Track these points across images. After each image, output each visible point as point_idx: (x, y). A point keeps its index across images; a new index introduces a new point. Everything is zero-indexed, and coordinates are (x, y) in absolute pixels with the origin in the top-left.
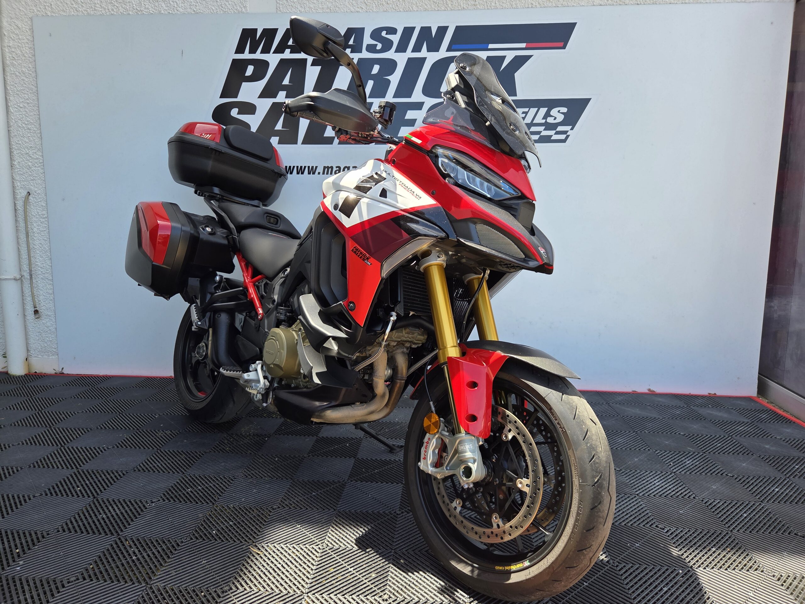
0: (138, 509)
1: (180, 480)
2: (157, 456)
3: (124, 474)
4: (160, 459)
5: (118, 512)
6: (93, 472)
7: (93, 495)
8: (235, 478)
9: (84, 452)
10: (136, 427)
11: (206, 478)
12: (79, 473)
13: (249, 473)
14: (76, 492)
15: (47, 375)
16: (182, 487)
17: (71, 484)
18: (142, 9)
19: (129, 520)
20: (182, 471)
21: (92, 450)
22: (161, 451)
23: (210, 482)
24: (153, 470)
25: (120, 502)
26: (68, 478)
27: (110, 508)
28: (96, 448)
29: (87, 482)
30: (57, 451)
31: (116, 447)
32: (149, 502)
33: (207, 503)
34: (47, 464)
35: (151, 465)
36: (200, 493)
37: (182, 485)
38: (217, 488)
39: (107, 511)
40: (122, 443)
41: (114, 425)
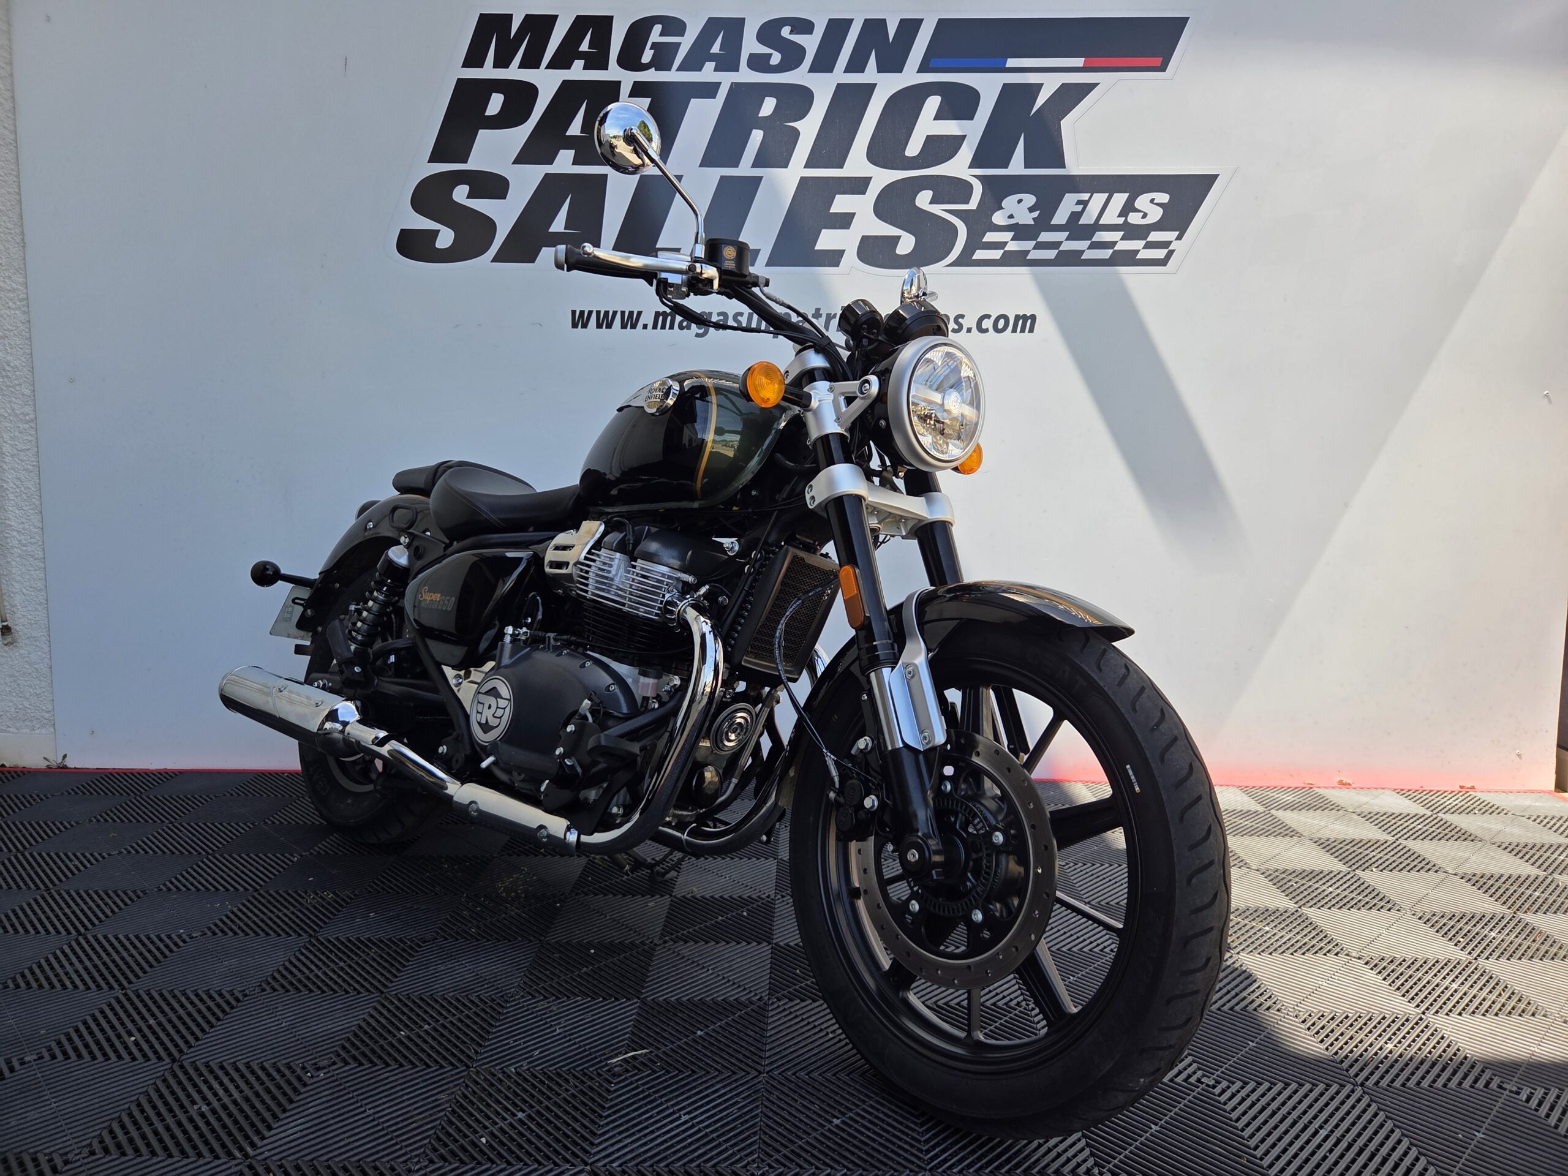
0: (286, 1088)
1: (375, 1009)
2: (312, 952)
3: (238, 1000)
4: (320, 960)
5: (236, 1095)
6: (162, 995)
7: (170, 1054)
8: (506, 1001)
9: (135, 947)
10: (250, 885)
11: (436, 1001)
12: (129, 1000)
13: (534, 986)
14: (126, 1048)
15: (29, 772)
16: (384, 1026)
17: (113, 1027)
19: (267, 1115)
20: (376, 988)
21: (152, 942)
22: (318, 940)
23: (449, 1011)
24: (305, 987)
25: (237, 1070)
26: (102, 1012)
27: (216, 1086)
28: (163, 936)
29: (152, 1022)
30: (70, 946)
31: (209, 933)
32: (309, 1068)
33: (452, 1064)
34: (47, 978)
35: (300, 976)
36: (430, 1040)
37: (382, 1021)
38: (468, 1026)
39: (209, 1095)
40: (224, 923)
41: (200, 883)
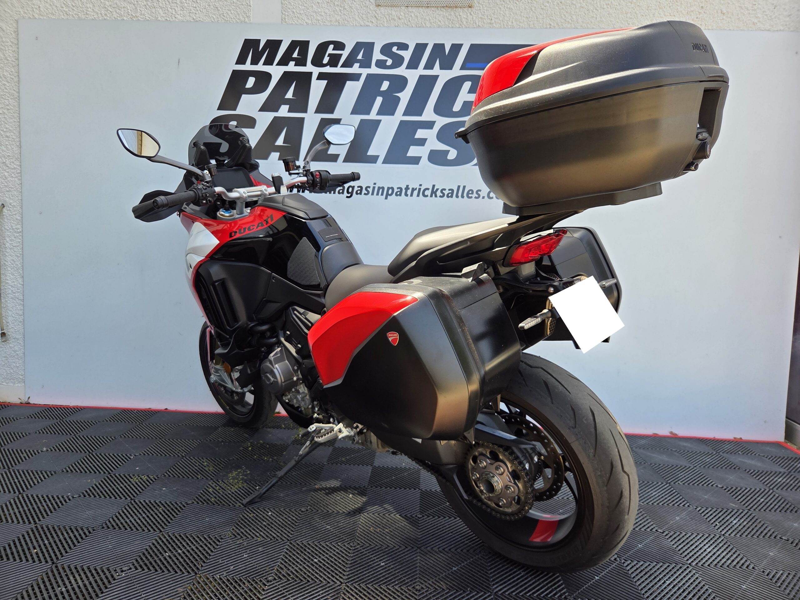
0: (105, 581)
1: (156, 540)
2: (130, 508)
3: (90, 532)
4: (134, 512)
5: (80, 583)
6: (53, 528)
7: (52, 560)
8: (222, 538)
9: (45, 501)
10: (107, 470)
11: (187, 537)
12: (37, 529)
13: (238, 531)
14: (31, 555)
15: (11, 405)
16: (158, 550)
17: (27, 544)
18: (138, 14)
19: (93, 595)
20: (159, 529)
21: (54, 499)
22: (135, 502)
23: (192, 543)
24: (124, 526)
25: (83, 570)
26: (23, 536)
27: (71, 578)
28: (60, 496)
29: (46, 542)
30: (14, 500)
31: (82, 496)
32: (118, 571)
33: (188, 572)
35: (122, 521)
36: (180, 558)
37: (159, 547)
38: (200, 551)
39: (67, 582)
40: (90, 491)
41: (83, 468)
